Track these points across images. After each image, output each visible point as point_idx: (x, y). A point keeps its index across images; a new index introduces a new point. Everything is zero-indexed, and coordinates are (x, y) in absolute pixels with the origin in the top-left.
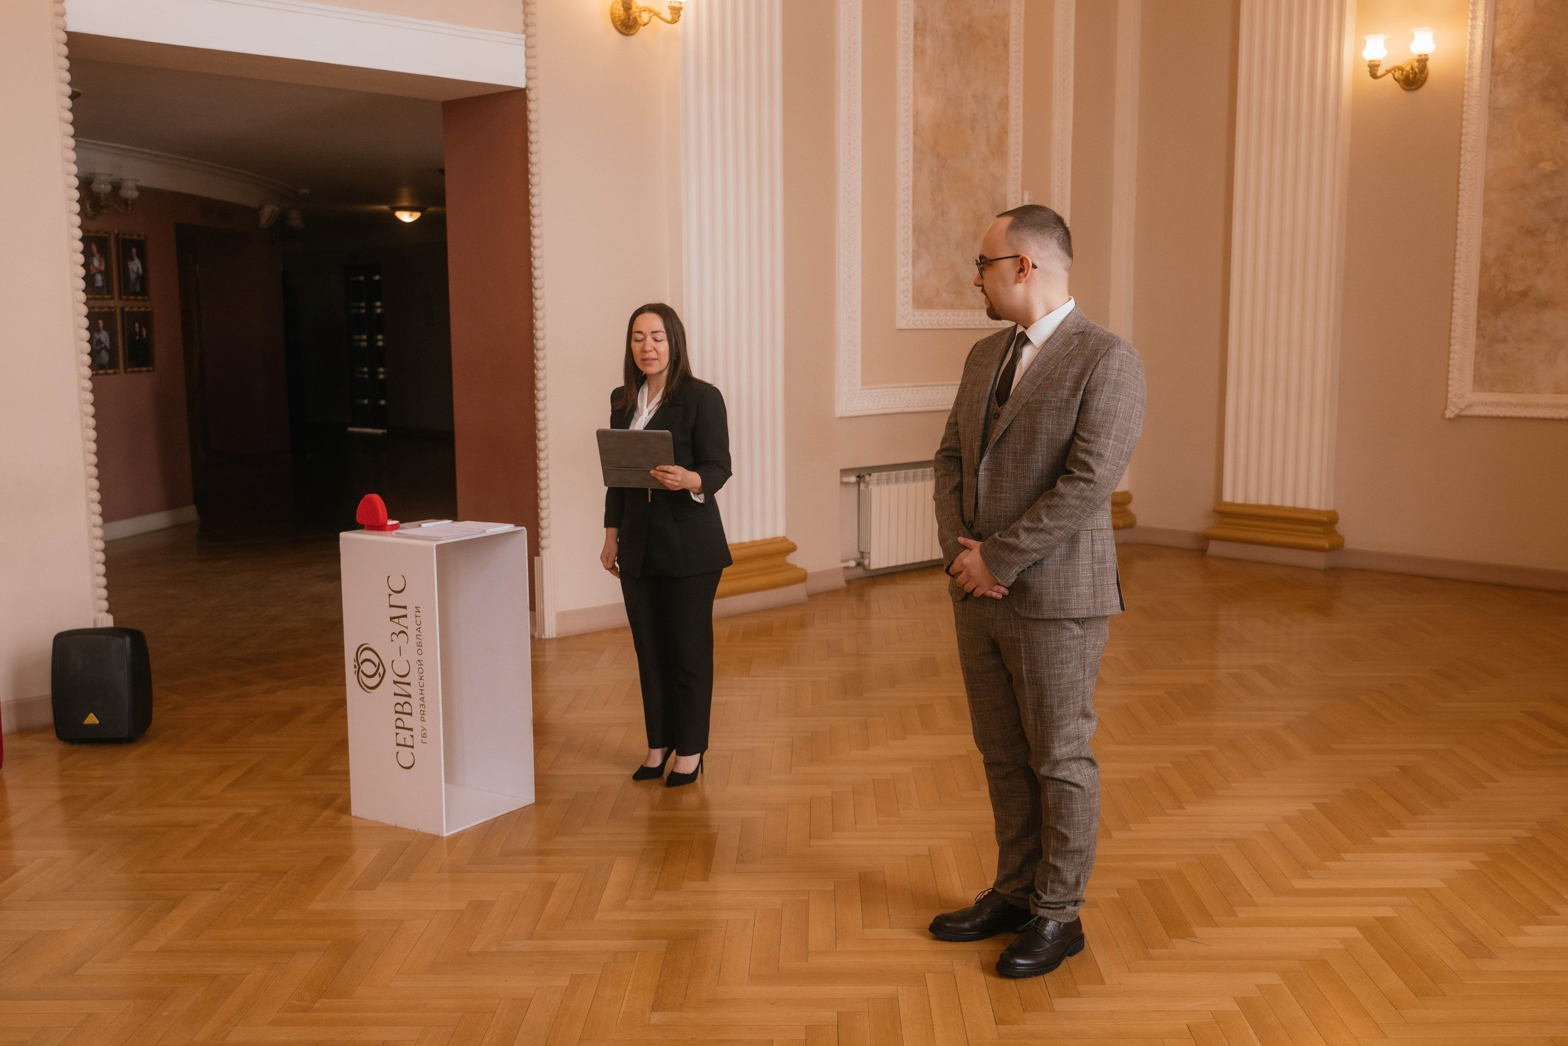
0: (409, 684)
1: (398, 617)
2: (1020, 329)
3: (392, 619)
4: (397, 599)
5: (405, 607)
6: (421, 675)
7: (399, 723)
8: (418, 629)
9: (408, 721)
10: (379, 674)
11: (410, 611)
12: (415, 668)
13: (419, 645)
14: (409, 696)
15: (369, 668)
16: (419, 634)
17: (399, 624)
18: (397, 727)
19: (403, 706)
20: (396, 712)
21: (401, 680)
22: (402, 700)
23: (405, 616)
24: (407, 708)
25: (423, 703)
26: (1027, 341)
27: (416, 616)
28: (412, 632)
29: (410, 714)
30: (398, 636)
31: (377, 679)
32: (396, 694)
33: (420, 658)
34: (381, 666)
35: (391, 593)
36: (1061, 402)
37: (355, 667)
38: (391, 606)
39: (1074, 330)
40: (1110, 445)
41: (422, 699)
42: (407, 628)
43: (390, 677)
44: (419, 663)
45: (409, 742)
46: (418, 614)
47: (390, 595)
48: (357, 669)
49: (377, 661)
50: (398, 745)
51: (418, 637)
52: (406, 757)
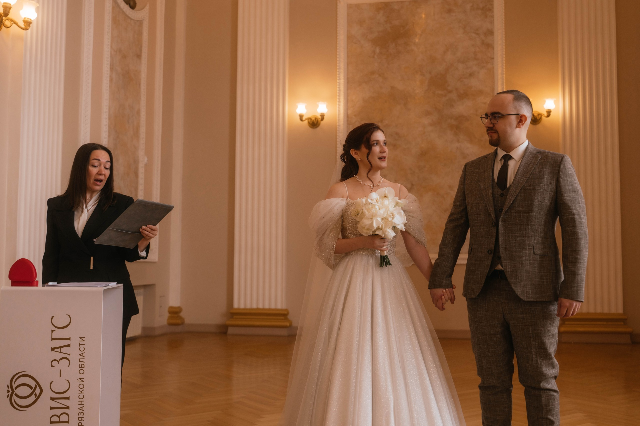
0: (68, 398)
1: (60, 347)
3: (53, 349)
4: (58, 334)
5: (69, 339)
6: (81, 390)
8: (82, 355)
10: (36, 395)
11: (75, 342)
12: (75, 385)
13: (82, 367)
14: (68, 408)
15: (23, 391)
16: (83, 357)
17: (61, 352)
19: (59, 417)
20: (52, 423)
21: (60, 396)
22: (58, 412)
23: (69, 345)
24: (64, 418)
25: (81, 411)
26: (511, 158)
27: (80, 345)
28: (74, 357)
29: (68, 422)
30: (58, 362)
31: (33, 398)
32: (52, 408)
33: (81, 376)
34: (38, 387)
35: (54, 328)
37: (8, 391)
38: (53, 339)
41: (81, 409)
42: (69, 354)
43: (47, 394)
44: (80, 381)
46: (81, 343)
47: (53, 331)
48: (10, 393)
49: (33, 384)
51: (81, 360)
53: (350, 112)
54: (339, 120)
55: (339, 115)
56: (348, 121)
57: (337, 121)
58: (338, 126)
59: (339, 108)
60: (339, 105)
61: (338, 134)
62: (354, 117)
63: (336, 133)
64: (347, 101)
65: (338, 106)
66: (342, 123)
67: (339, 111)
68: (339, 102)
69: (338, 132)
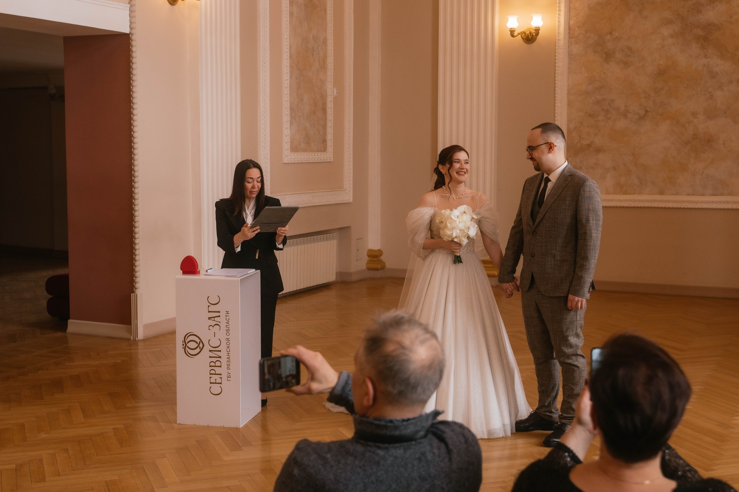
0: (220, 351)
1: (214, 317)
2: (545, 176)
3: (209, 318)
4: (213, 308)
5: (219, 312)
6: (228, 346)
7: (213, 372)
8: (228, 323)
9: (218, 370)
10: (200, 348)
11: (223, 314)
12: (224, 342)
13: (228, 331)
14: (220, 357)
15: (192, 345)
16: (228, 325)
17: (214, 321)
18: (211, 374)
19: (215, 363)
20: (210, 366)
21: (215, 349)
22: (214, 360)
23: (219, 316)
24: (218, 364)
25: (228, 360)
26: (549, 180)
27: (226, 316)
28: (223, 324)
29: (220, 367)
30: (213, 327)
31: (198, 350)
32: (210, 357)
33: (228, 337)
34: (201, 343)
35: (210, 305)
36: (566, 206)
37: (183, 345)
38: (209, 312)
39: (568, 174)
40: (594, 223)
41: (229, 358)
42: (220, 322)
43: (207, 348)
44: (227, 340)
45: (219, 381)
46: (227, 315)
47: (209, 306)
48: (184, 346)
49: (198, 341)
50: (211, 383)
51: (227, 326)
52: (216, 389)
53: (572, 23)
54: (558, 33)
55: (559, 27)
56: (569, 33)
57: (557, 35)
58: (557, 41)
59: (559, 18)
60: (559, 15)
61: (557, 51)
62: (577, 29)
63: (555, 49)
64: (569, 9)
65: (557, 16)
66: (562, 36)
67: (559, 22)
68: (559, 10)
69: (557, 48)
